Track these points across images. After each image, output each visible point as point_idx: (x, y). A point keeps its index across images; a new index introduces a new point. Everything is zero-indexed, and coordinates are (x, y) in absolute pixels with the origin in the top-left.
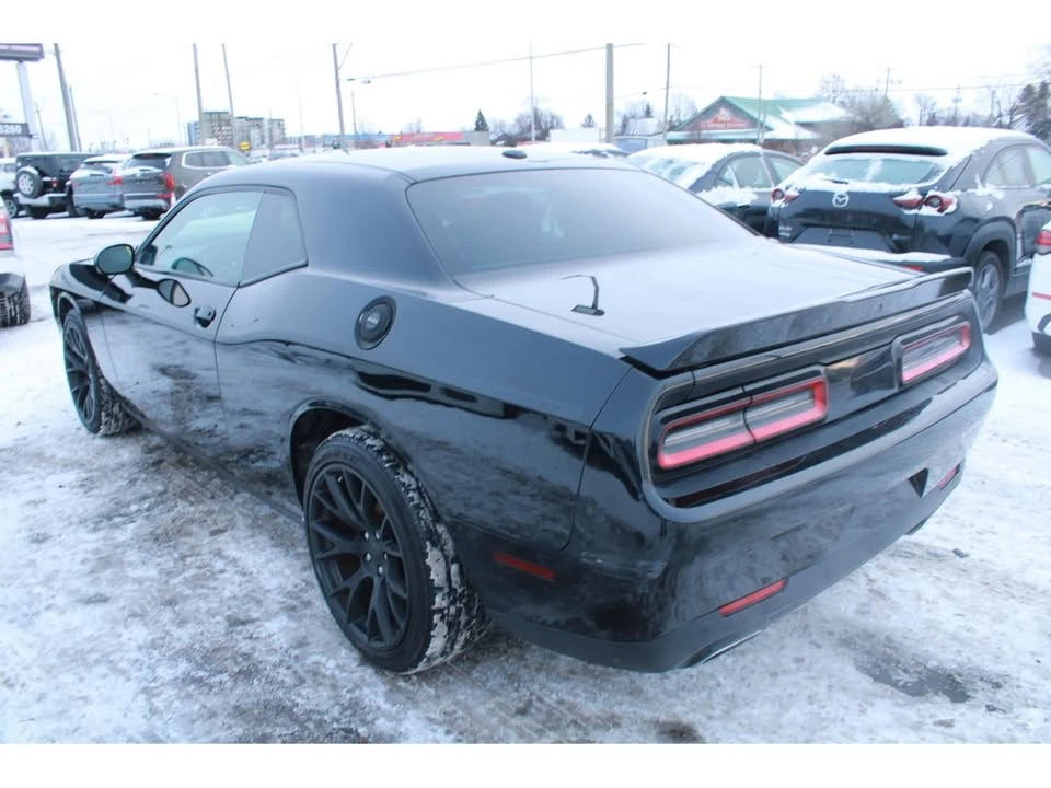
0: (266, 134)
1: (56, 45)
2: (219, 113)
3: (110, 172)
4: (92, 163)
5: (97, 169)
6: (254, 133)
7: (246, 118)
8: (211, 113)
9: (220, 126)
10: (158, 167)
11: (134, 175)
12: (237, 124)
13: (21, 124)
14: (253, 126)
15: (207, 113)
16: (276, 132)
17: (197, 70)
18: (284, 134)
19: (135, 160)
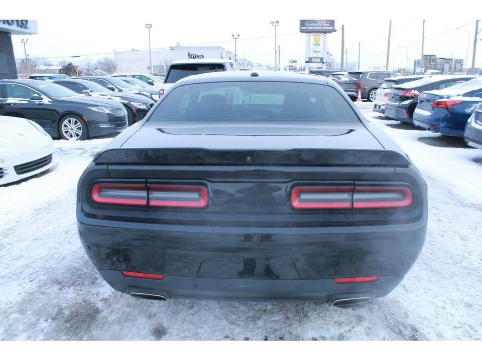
0: (453, 67)
1: (343, 26)
2: (430, 56)
3: (339, 79)
4: (334, 75)
5: (335, 77)
6: (446, 66)
7: (444, 59)
8: (427, 56)
9: (430, 62)
10: (356, 78)
11: (346, 81)
12: (439, 61)
13: (320, 58)
14: (447, 62)
15: (425, 56)
16: (458, 66)
17: (389, 36)
18: (462, 67)
19: (349, 75)
